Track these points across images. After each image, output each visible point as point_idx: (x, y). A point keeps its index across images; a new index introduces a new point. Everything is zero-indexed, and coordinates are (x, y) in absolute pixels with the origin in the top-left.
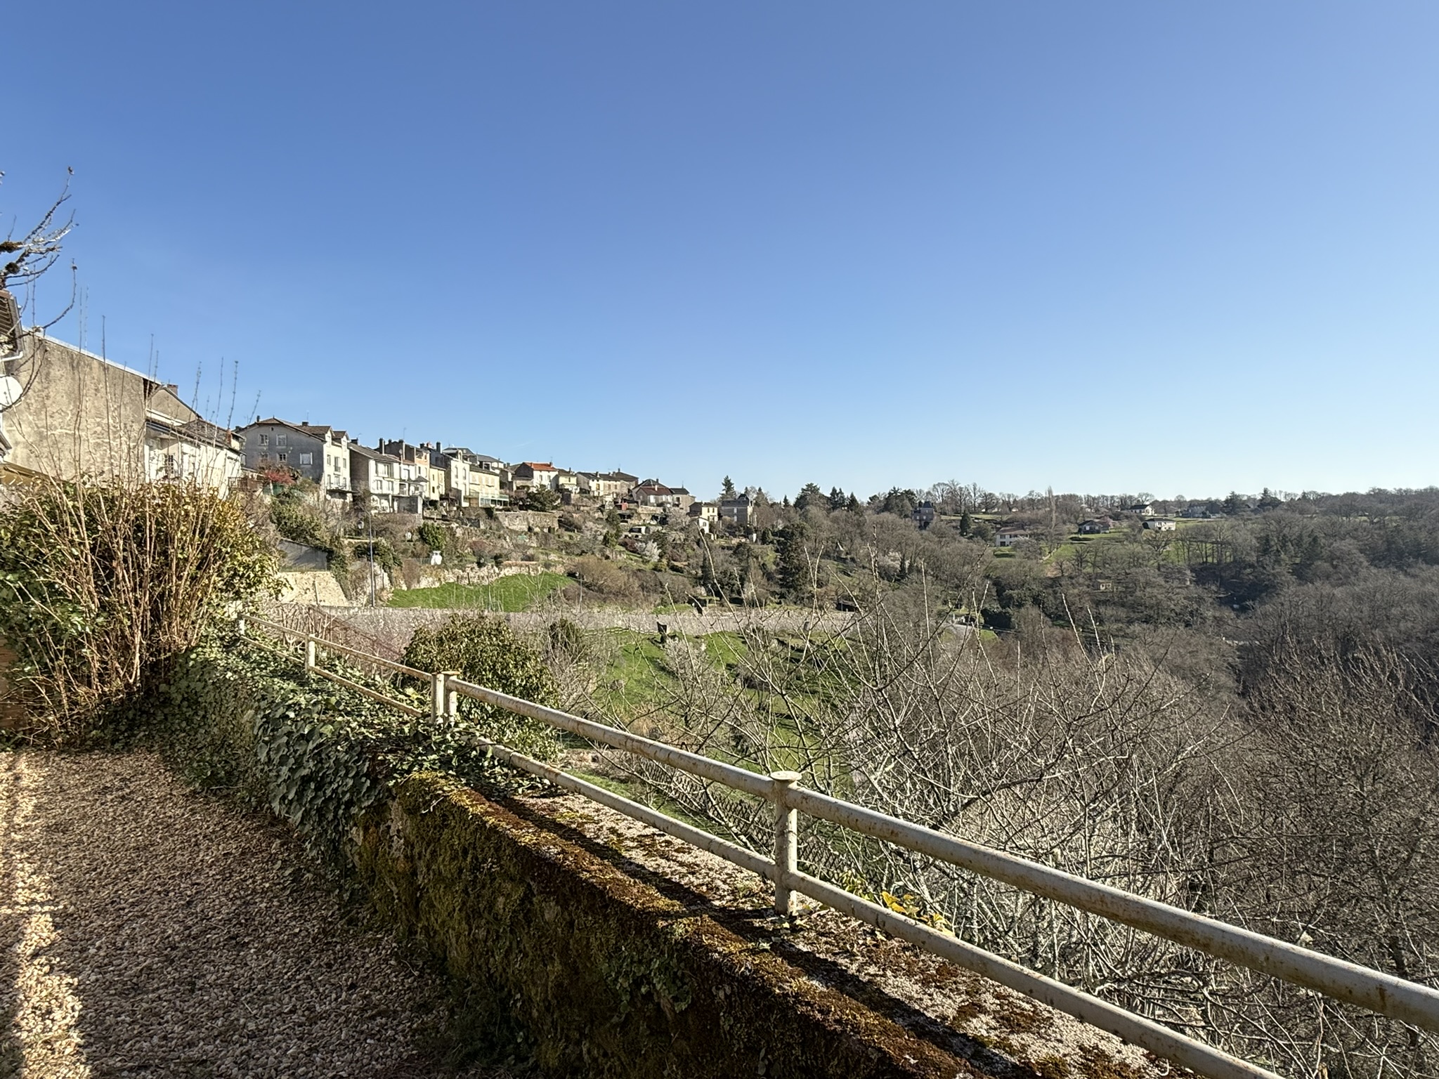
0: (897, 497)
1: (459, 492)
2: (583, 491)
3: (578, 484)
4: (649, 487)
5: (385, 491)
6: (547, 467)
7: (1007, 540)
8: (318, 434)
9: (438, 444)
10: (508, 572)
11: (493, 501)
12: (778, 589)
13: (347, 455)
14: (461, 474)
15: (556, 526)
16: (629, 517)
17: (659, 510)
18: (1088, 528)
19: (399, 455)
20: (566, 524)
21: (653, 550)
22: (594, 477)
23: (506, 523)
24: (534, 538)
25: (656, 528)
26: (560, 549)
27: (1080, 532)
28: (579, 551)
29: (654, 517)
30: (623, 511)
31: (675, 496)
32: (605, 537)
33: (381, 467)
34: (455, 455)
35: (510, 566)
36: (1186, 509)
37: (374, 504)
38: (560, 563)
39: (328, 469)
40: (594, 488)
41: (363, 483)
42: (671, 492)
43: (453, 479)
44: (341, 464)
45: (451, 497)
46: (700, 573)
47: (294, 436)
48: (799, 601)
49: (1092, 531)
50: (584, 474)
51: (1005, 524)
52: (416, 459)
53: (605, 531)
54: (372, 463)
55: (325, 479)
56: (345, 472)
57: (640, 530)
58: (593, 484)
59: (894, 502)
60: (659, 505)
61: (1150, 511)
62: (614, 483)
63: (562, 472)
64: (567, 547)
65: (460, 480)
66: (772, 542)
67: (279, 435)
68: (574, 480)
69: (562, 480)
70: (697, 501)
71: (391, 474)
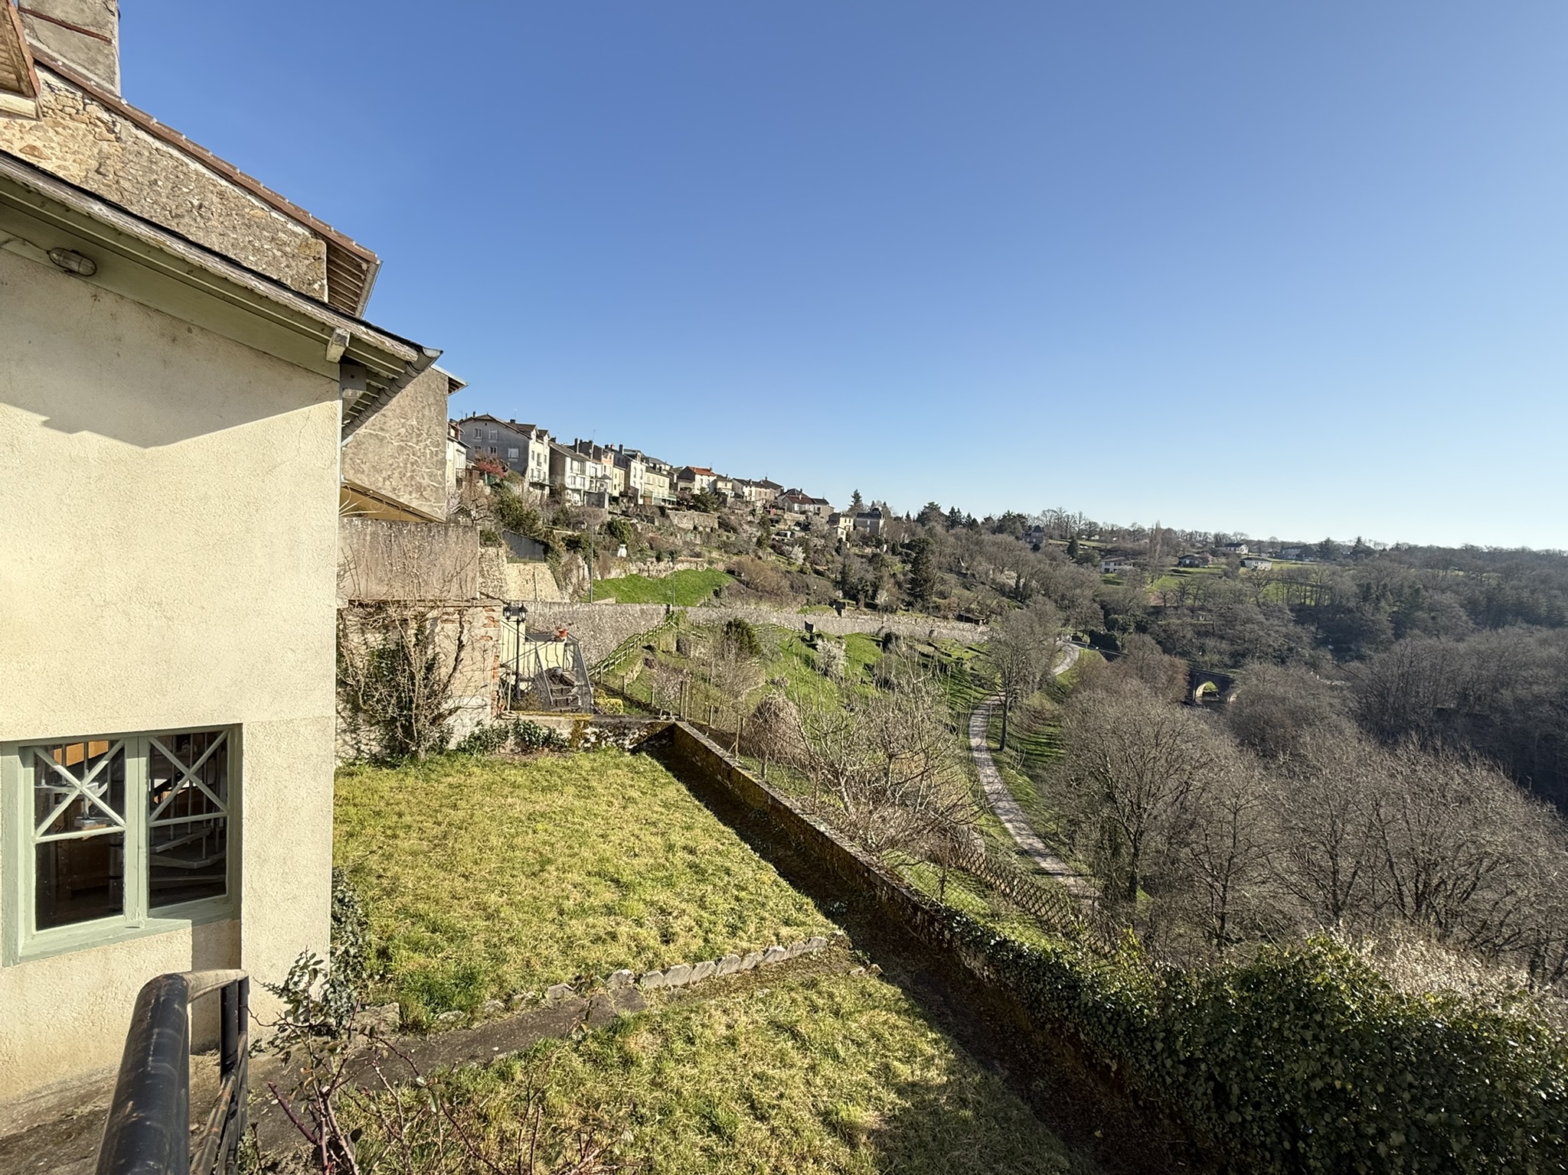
0: (1009, 520)
1: (637, 490)
2: (738, 496)
3: (733, 489)
4: (793, 495)
5: (578, 487)
6: (707, 472)
7: (1112, 567)
8: (525, 430)
9: (621, 446)
10: (680, 567)
11: (664, 500)
12: (907, 599)
13: (547, 452)
14: (639, 474)
15: (716, 526)
16: (777, 522)
17: (802, 518)
18: (1188, 562)
19: (589, 455)
20: (724, 525)
21: (798, 553)
22: (747, 483)
23: (675, 522)
24: (698, 536)
25: (799, 534)
26: (719, 548)
27: (1179, 564)
28: (736, 551)
29: (798, 524)
30: (771, 516)
31: (817, 506)
32: (758, 540)
33: (575, 463)
34: (634, 457)
35: (683, 562)
36: (1280, 550)
37: (568, 497)
38: (722, 562)
39: (532, 464)
40: (746, 494)
41: (559, 478)
42: (813, 501)
43: (632, 479)
44: (542, 459)
45: (629, 494)
46: (839, 576)
47: (505, 431)
48: (925, 609)
49: (1191, 565)
50: (738, 481)
51: (1110, 552)
52: (603, 459)
53: (759, 534)
54: (568, 460)
55: (529, 472)
56: (545, 468)
57: (786, 535)
58: (746, 490)
59: (1009, 524)
60: (803, 513)
61: (1244, 549)
62: (763, 490)
63: (720, 478)
64: (724, 547)
65: (638, 480)
66: (901, 554)
67: (491, 430)
68: (730, 485)
69: (720, 485)
70: (835, 511)
71: (583, 471)
